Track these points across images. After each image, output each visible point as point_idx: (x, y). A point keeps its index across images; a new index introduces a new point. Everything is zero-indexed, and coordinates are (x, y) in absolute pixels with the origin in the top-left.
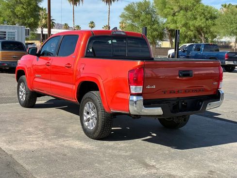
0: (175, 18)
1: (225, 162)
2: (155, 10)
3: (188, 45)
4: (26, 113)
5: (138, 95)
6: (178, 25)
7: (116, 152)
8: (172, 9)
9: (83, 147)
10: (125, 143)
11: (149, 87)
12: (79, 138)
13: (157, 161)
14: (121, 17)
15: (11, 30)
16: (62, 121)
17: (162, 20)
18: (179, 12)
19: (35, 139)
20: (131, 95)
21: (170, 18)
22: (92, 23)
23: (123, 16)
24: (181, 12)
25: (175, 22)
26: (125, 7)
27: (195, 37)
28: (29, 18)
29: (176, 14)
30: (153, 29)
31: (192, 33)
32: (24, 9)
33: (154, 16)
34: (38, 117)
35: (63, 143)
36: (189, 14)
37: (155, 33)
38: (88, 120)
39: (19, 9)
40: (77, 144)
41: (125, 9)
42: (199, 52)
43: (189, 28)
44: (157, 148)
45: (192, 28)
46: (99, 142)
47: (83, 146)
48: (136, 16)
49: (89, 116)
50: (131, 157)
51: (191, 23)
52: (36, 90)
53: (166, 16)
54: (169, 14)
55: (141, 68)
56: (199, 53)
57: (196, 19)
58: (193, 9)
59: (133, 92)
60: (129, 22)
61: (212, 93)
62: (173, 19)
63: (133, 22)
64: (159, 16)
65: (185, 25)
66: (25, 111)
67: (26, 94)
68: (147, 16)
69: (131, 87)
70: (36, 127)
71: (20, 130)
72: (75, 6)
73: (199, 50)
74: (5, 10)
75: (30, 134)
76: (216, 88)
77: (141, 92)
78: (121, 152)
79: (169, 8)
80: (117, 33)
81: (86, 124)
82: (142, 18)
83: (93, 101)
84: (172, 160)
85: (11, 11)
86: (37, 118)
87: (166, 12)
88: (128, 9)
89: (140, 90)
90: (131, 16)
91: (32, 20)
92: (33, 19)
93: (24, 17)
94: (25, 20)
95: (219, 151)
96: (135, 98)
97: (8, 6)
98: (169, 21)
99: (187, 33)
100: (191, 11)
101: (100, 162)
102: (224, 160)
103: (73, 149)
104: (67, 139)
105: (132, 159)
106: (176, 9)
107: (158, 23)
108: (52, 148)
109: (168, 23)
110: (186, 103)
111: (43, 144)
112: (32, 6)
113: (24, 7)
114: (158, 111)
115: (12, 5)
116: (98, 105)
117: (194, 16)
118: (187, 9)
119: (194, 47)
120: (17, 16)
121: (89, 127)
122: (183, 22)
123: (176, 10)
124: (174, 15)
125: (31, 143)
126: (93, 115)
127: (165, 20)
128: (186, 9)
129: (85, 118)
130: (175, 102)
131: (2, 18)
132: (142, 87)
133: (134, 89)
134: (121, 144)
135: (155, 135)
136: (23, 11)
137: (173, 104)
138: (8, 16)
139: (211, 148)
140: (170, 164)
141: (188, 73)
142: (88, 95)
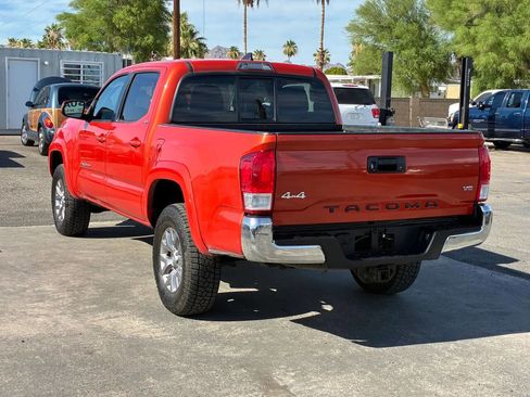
0: (472, 30)
1: (471, 383)
2: (428, 14)
3: (494, 92)
4: (60, 248)
5: (260, 214)
6: (479, 47)
7: (213, 349)
8: (466, 10)
9: (144, 335)
10: (245, 327)
11: (288, 197)
12: (145, 312)
13: (302, 375)
14: (348, 29)
15: (92, 63)
16: (130, 270)
17: (445, 36)
18: (481, 16)
19: (45, 312)
20: (246, 214)
21: (461, 30)
22: (291, 44)
23: (353, 28)
24: (488, 16)
25: (473, 40)
26: (358, 8)
27: (519, 74)
28: (143, 35)
29: (475, 21)
30: (423, 57)
31: (511, 65)
32: (132, 14)
33: (425, 26)
34: (81, 258)
35: (103, 323)
36: (506, 20)
37: (427, 65)
38: (169, 270)
39: (122, 16)
40: (134, 326)
41: (358, 12)
42: (518, 109)
43: (504, 55)
44: (317, 341)
45: (512, 54)
46: (189, 322)
47: (144, 331)
48: (385, 28)
49: (170, 262)
50: (243, 363)
51: (509, 42)
52: (85, 197)
53: (451, 26)
54: (459, 23)
55: (270, 150)
56: (517, 112)
57: (521, 32)
58: (514, 9)
59: (249, 207)
60: (369, 40)
61: (462, 211)
62: (467, 34)
63: (376, 40)
64: (437, 27)
65: (497, 47)
66: (61, 245)
67: (67, 205)
68: (410, 27)
69: (245, 195)
70: (64, 282)
71: (25, 289)
72: (249, 8)
73: (517, 104)
74: (94, 17)
75: (42, 297)
76: (473, 198)
77: (269, 208)
78: (227, 348)
79: (460, 8)
80: (251, 66)
81: (165, 278)
82: (397, 31)
83: (176, 227)
84: (339, 373)
85: (106, 20)
86: (76, 262)
87: (451, 18)
88: (365, 11)
89: (267, 205)
90: (370, 26)
91: (150, 39)
92: (151, 37)
93: (132, 33)
94: (136, 39)
95: (469, 355)
96: (253, 222)
97: (100, 10)
98: (459, 38)
99: (500, 64)
100: (510, 14)
101: (163, 373)
102: (471, 379)
103: (119, 337)
104: (117, 313)
105: (242, 367)
106: (475, 10)
107: (434, 42)
108: (72, 334)
109: (457, 43)
110: (392, 236)
111: (57, 323)
112: (149, 9)
113: (133, 10)
114: (312, 253)
115: (106, 7)
116: (186, 236)
117: (516, 26)
118: (501, 12)
119: (506, 98)
120: (119, 30)
121: (169, 287)
122: (491, 40)
123: (475, 13)
124: (470, 23)
125: (32, 320)
126: (177, 258)
127: (450, 36)
128: (499, 11)
129: (163, 265)
130: (361, 233)
131: (86, 36)
132: (270, 195)
133: (251, 201)
134: (238, 328)
135: (329, 308)
136: (131, 19)
137: (357, 238)
138: (99, 30)
139: (452, 345)
140: (328, 385)
141: (393, 162)
142: (168, 210)
